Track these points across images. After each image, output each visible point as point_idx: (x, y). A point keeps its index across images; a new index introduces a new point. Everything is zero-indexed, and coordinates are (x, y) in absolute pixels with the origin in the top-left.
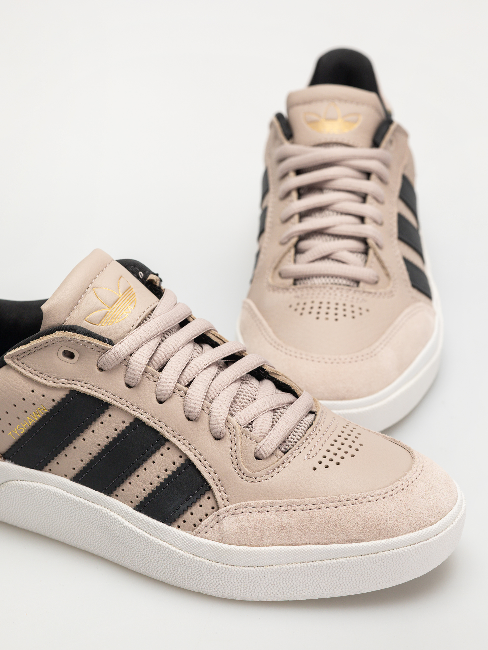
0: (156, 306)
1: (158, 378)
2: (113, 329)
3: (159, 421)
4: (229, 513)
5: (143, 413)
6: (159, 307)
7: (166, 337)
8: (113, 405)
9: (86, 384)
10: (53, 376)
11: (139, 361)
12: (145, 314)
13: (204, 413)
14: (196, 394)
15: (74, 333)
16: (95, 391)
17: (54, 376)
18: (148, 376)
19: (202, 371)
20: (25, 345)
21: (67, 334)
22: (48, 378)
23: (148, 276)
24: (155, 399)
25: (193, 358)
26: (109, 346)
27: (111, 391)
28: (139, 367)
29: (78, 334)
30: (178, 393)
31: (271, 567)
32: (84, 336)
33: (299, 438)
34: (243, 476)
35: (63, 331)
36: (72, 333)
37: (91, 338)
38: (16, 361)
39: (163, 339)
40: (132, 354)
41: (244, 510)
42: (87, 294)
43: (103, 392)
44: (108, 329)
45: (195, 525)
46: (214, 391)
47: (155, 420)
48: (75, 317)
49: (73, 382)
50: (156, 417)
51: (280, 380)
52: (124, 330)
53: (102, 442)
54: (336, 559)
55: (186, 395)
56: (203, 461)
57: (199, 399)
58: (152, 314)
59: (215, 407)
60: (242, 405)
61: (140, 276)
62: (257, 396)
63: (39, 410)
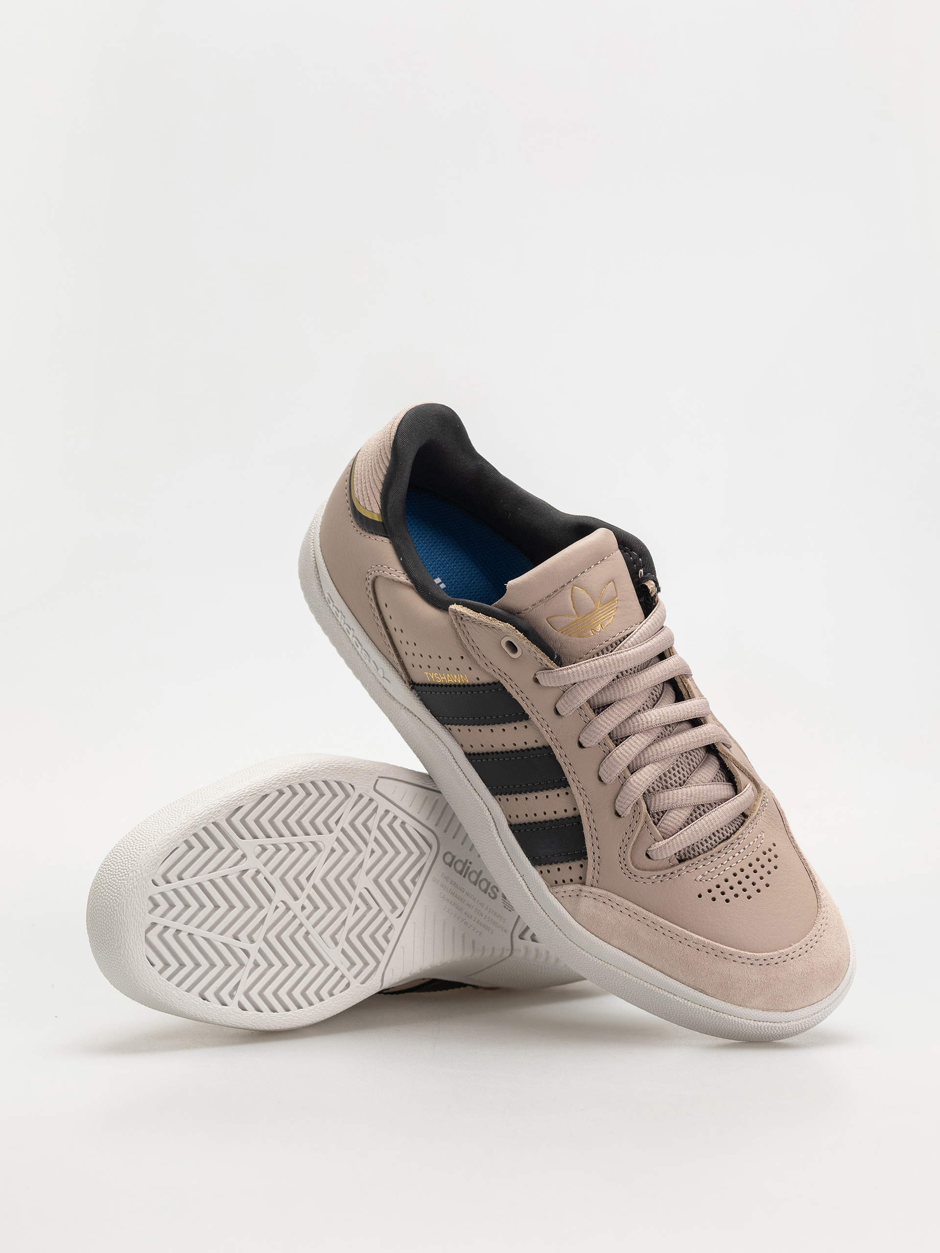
1: (590, 721)
2: (571, 643)
3: (570, 765)
4: (592, 895)
5: (557, 746)
6: (634, 636)
8: (532, 721)
9: (515, 685)
10: (487, 658)
11: (578, 696)
14: (618, 759)
15: (523, 636)
18: (582, 714)
19: (640, 732)
20: (474, 611)
22: (482, 656)
23: (647, 580)
24: (577, 740)
25: (642, 710)
26: (551, 664)
28: (574, 702)
30: (603, 747)
31: (609, 965)
32: (532, 645)
33: (706, 849)
34: (624, 867)
35: (514, 627)
37: (539, 649)
38: (459, 618)
40: (575, 684)
41: (607, 902)
42: (562, 591)
43: (528, 703)
44: (566, 639)
45: (556, 882)
46: (643, 760)
47: (567, 761)
48: (537, 612)
49: (504, 676)
50: (569, 759)
51: (727, 764)
54: (674, 995)
55: (610, 753)
56: (593, 829)
58: (624, 642)
59: (632, 782)
60: (666, 784)
61: (640, 574)
62: (689, 778)
63: (462, 676)
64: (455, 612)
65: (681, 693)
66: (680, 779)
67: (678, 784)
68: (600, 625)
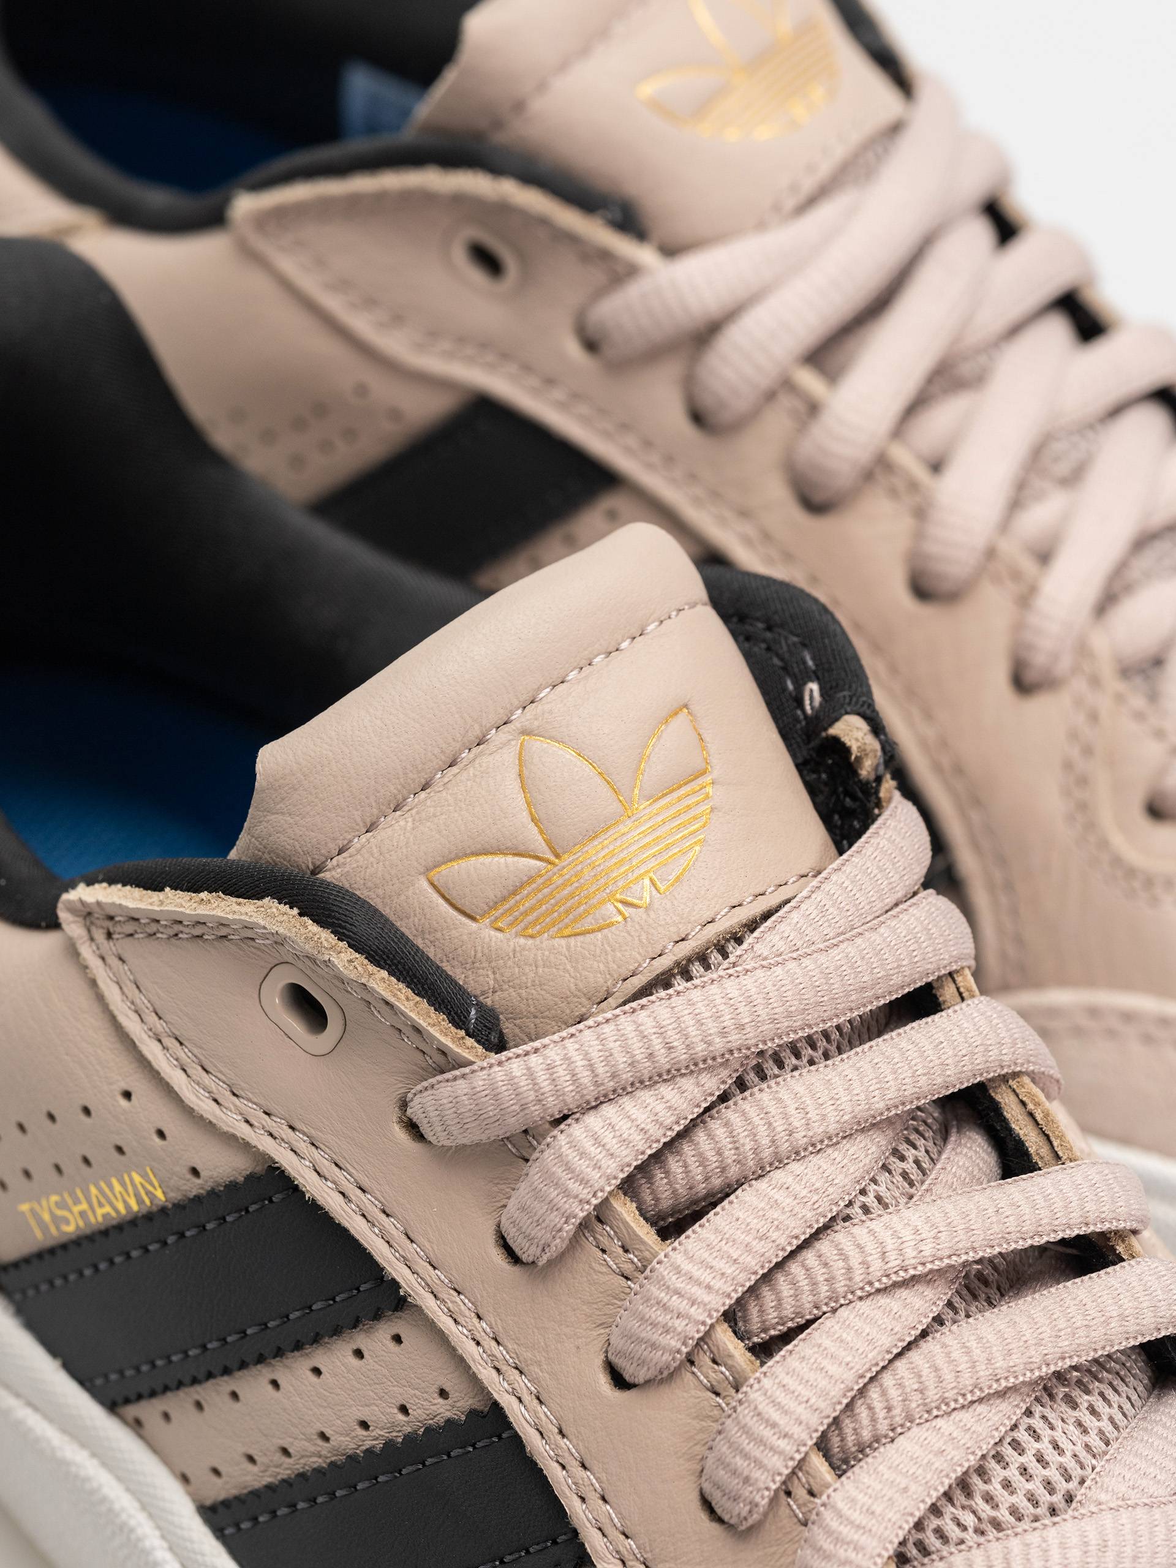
0: (788, 901)
1: (645, 1267)
2: (536, 962)
3: (584, 1466)
5: (526, 1398)
6: (795, 916)
7: (769, 1073)
8: (418, 1309)
9: (337, 1165)
10: (219, 1075)
11: (582, 1165)
12: (711, 932)
13: (783, 1511)
14: (775, 1415)
16: (364, 1215)
17: (221, 1072)
18: (605, 1242)
19: (861, 1298)
20: (146, 888)
21: (303, 931)
22: (196, 1071)
23: (837, 719)
24: (599, 1360)
25: (856, 1210)
26: (466, 1048)
27: (427, 1244)
28: (566, 1193)
29: (350, 946)
30: (704, 1369)
32: (371, 968)
35: (295, 911)
36: (326, 936)
37: (401, 985)
38: (99, 935)
39: (747, 1077)
40: (565, 1117)
42: (481, 754)
43: (394, 1232)
44: (514, 951)
46: (881, 1414)
47: (567, 1454)
48: (389, 851)
49: (287, 1133)
50: (575, 1441)
52: (581, 985)
53: (337, 1433)
55: (737, 1391)
57: (782, 1444)
58: (749, 940)
59: (840, 1505)
60: (993, 1513)
61: (807, 702)
62: (1088, 1483)
63: (137, 1179)
64: (87, 914)
65: (1020, 1145)
66: (1051, 1490)
67: (1042, 1510)
68: (647, 882)
